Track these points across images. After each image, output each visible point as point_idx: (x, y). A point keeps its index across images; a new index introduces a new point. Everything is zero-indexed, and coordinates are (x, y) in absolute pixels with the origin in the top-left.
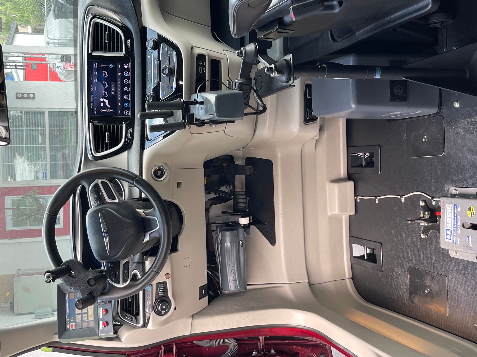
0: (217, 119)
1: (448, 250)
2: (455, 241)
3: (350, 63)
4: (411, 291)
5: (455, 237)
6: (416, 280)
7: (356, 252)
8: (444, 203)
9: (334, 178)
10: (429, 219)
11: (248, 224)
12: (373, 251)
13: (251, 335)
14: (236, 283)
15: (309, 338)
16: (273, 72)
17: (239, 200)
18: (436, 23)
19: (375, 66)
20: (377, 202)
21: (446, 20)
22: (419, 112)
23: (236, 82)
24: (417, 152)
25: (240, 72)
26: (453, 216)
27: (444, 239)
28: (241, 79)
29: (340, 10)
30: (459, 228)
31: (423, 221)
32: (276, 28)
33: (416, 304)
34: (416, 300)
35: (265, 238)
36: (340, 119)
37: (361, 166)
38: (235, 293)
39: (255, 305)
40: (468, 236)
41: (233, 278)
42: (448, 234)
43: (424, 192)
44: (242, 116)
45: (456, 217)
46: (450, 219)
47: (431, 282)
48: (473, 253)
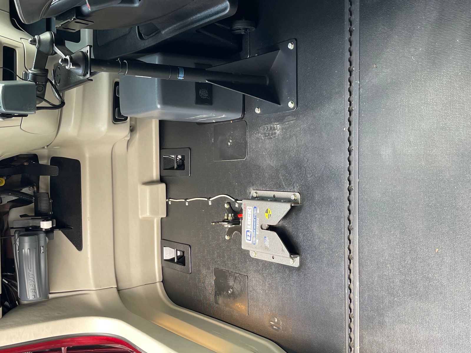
0: (4, 111)
1: (249, 251)
2: (254, 242)
3: (156, 62)
4: (216, 292)
5: (254, 238)
6: (221, 281)
7: (167, 255)
8: (245, 205)
9: (147, 179)
10: (232, 221)
11: (51, 228)
12: (183, 254)
13: (52, 346)
14: (35, 292)
15: (115, 345)
16: (68, 64)
17: (41, 203)
18: (240, 29)
19: (178, 67)
20: (187, 204)
21: (249, 27)
22: (223, 116)
23: (29, 73)
24: (223, 156)
25: (34, 62)
26: (253, 218)
27: (245, 240)
28: (36, 70)
29: (140, 5)
30: (258, 229)
31: (226, 223)
32: (73, 18)
33: (220, 305)
34: (220, 300)
35: (71, 243)
36: (153, 120)
37: (173, 168)
38: (34, 303)
39: (57, 315)
40: (265, 237)
41: (32, 287)
42: (248, 236)
43: (229, 195)
44: (34, 109)
45: (255, 219)
46: (250, 221)
47: (233, 283)
48: (269, 253)
